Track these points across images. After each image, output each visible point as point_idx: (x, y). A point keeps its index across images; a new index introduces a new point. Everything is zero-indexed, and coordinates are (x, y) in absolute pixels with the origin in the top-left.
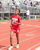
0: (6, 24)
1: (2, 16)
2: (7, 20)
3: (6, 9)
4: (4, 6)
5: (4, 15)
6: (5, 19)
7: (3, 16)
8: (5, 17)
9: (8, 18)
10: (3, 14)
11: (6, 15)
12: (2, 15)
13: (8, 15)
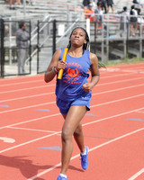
0: (115, 72)
1: (103, 50)
2: (118, 61)
3: (114, 28)
4: (109, 21)
5: (108, 47)
6: (112, 57)
7: (105, 48)
8: (113, 53)
9: (122, 56)
10: (105, 43)
11: (115, 45)
12: (103, 46)
13: (120, 45)
